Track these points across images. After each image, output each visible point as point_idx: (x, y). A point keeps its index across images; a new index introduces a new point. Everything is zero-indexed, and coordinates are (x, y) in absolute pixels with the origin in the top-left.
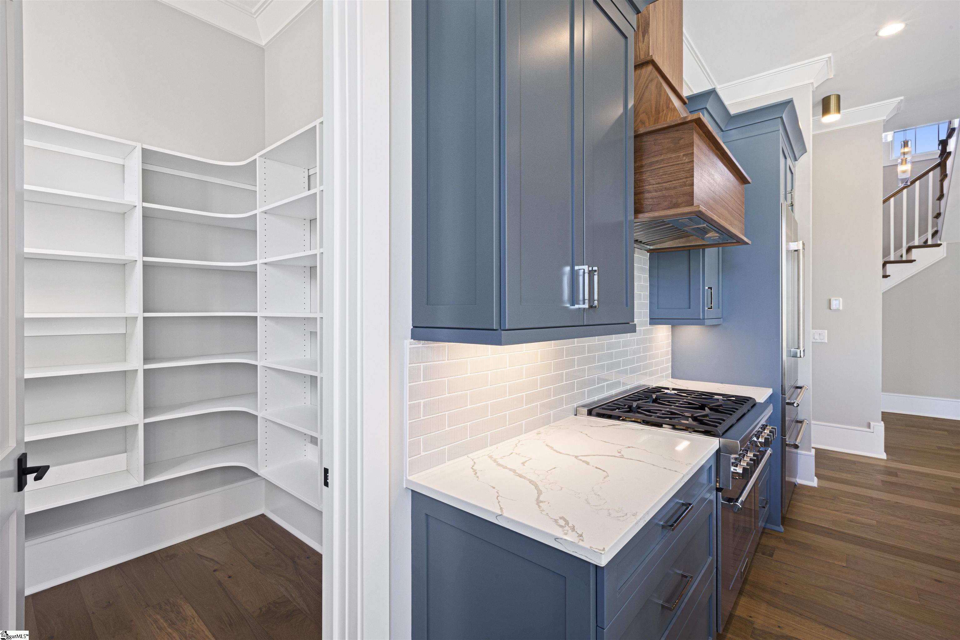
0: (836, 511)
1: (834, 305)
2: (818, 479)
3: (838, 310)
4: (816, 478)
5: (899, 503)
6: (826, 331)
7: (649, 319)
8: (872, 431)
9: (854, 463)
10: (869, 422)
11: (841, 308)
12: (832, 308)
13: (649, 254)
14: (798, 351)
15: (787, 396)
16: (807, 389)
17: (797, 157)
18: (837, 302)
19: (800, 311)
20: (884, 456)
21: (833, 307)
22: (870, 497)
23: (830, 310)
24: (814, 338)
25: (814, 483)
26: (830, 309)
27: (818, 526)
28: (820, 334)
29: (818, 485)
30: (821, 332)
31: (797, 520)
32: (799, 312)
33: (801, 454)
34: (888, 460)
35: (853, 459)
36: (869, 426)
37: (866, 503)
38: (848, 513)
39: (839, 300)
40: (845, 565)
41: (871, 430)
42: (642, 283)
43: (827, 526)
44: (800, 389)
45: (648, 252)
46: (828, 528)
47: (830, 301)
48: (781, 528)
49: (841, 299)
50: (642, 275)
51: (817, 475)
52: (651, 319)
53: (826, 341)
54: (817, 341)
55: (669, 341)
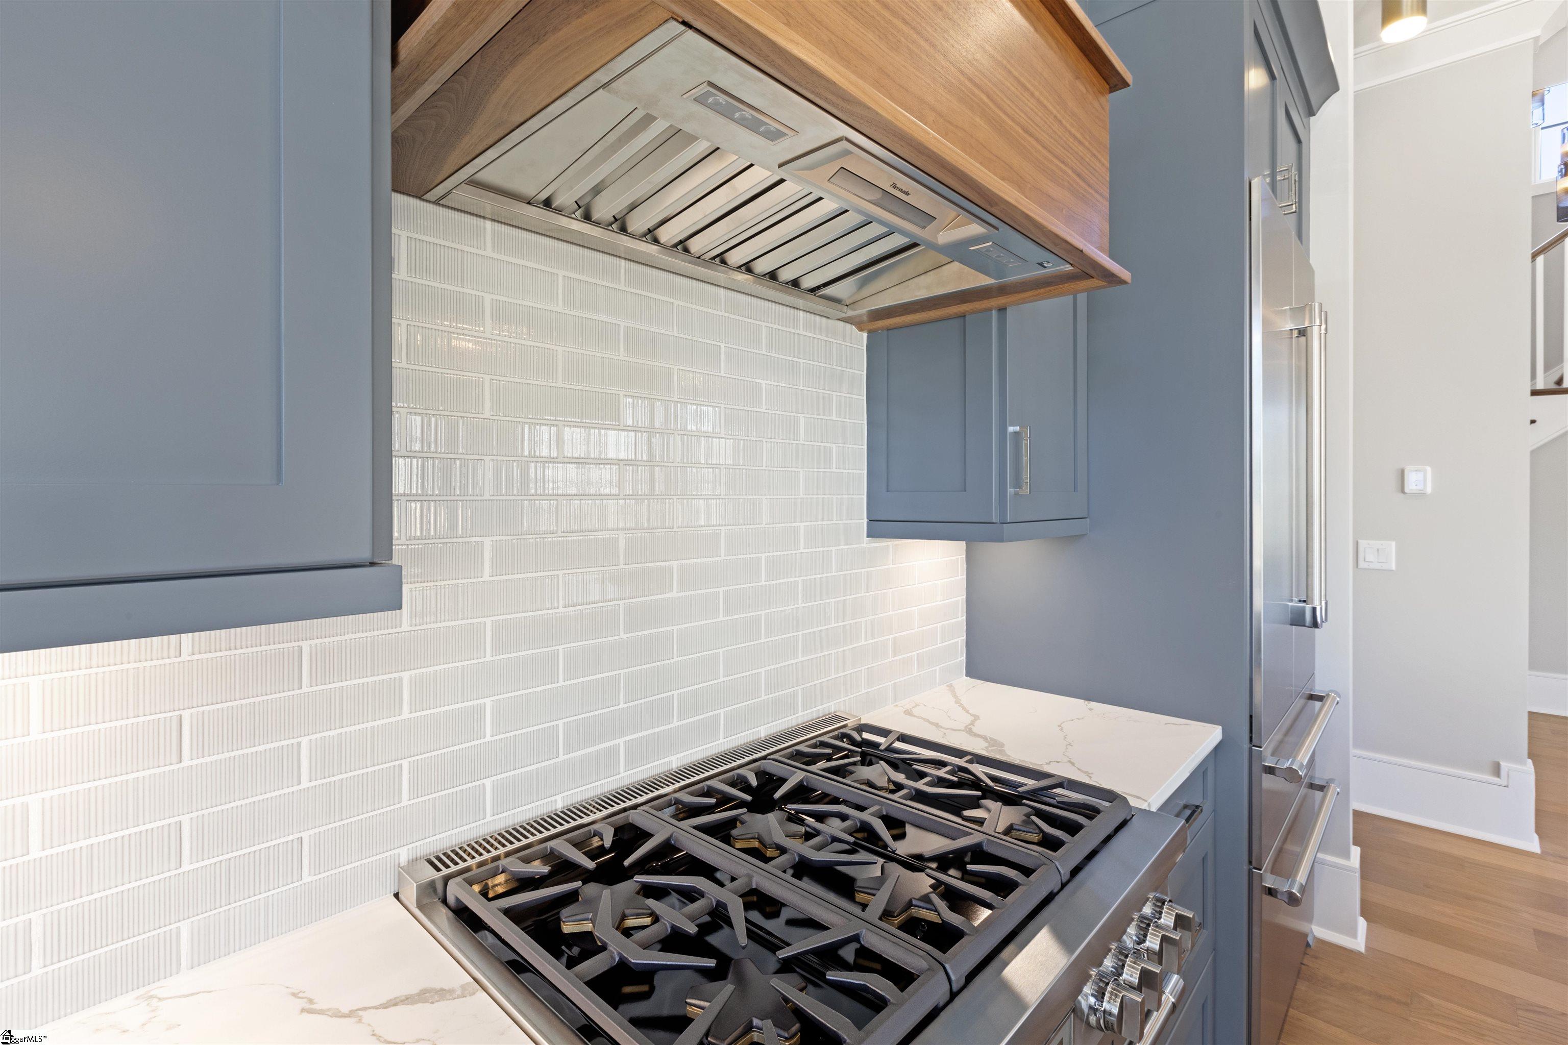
1: (1413, 481)
3: (1421, 495)
4: (1362, 923)
6: (1394, 543)
7: (865, 521)
8: (1505, 783)
10: (1496, 759)
11: (1429, 490)
12: (1406, 490)
13: (865, 335)
14: (1308, 608)
15: (1267, 749)
16: (1338, 703)
17: (1314, 101)
18: (1420, 476)
19: (1312, 497)
20: (1535, 843)
21: (1411, 486)
23: (1402, 494)
24: (1365, 560)
25: (1358, 937)
26: (1403, 491)
28: (1378, 550)
29: (1367, 947)
30: (1382, 545)
32: (1309, 499)
33: (1323, 863)
34: (1541, 852)
35: (1457, 851)
36: (1497, 770)
39: (1425, 472)
41: (1502, 780)
42: (834, 418)
44: (1320, 703)
45: (861, 330)
47: (1402, 473)
49: (1429, 469)
50: (834, 394)
51: (1367, 911)
52: (871, 521)
53: (1394, 568)
54: (1372, 566)
55: (960, 577)
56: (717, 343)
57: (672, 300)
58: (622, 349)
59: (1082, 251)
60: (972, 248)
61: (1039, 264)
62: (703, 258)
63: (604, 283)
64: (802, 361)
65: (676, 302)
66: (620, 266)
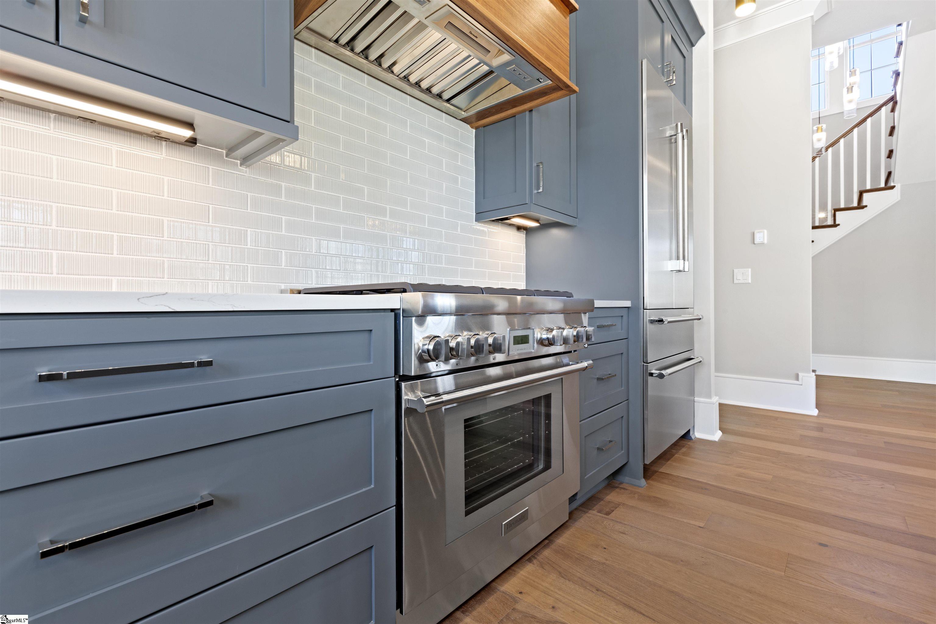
0: (727, 465)
1: (759, 238)
2: (723, 433)
3: (762, 244)
4: (719, 432)
5: (812, 457)
6: (750, 270)
7: (474, 214)
8: (801, 384)
9: (776, 419)
10: (797, 373)
11: (766, 242)
12: (755, 243)
13: (474, 131)
17: (692, 39)
18: (762, 234)
20: (815, 412)
21: (757, 241)
22: (777, 451)
24: (737, 279)
25: (717, 436)
26: (754, 244)
27: (695, 481)
28: (743, 273)
29: (718, 440)
30: (744, 271)
31: (672, 475)
33: (699, 402)
34: (818, 416)
36: (797, 378)
37: (769, 457)
38: (740, 467)
39: (764, 232)
40: (702, 525)
41: (799, 382)
42: (459, 164)
43: (705, 481)
45: (472, 127)
46: (706, 483)
47: (753, 234)
48: (643, 482)
49: (766, 231)
50: (459, 153)
52: (477, 213)
53: (750, 282)
54: (740, 282)
55: (522, 254)
56: (406, 119)
57: (386, 96)
58: (366, 112)
59: (551, 70)
60: (508, 69)
61: (537, 79)
62: (399, 76)
63: (358, 83)
64: (444, 135)
65: (388, 97)
66: (365, 77)
